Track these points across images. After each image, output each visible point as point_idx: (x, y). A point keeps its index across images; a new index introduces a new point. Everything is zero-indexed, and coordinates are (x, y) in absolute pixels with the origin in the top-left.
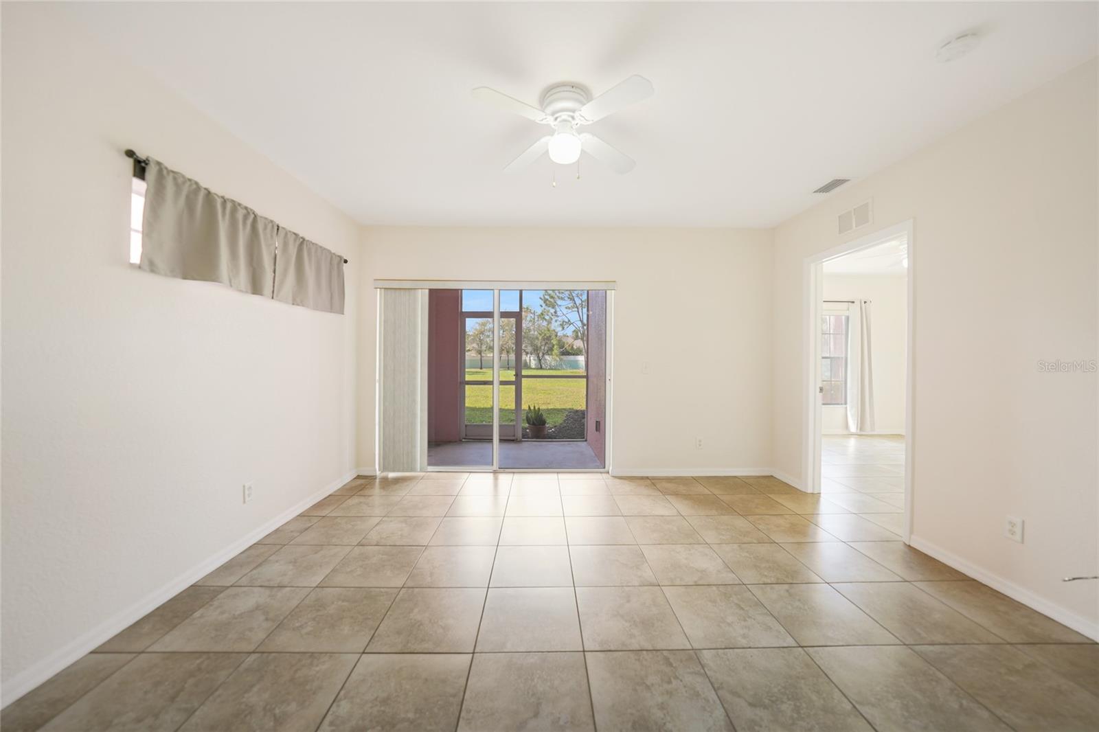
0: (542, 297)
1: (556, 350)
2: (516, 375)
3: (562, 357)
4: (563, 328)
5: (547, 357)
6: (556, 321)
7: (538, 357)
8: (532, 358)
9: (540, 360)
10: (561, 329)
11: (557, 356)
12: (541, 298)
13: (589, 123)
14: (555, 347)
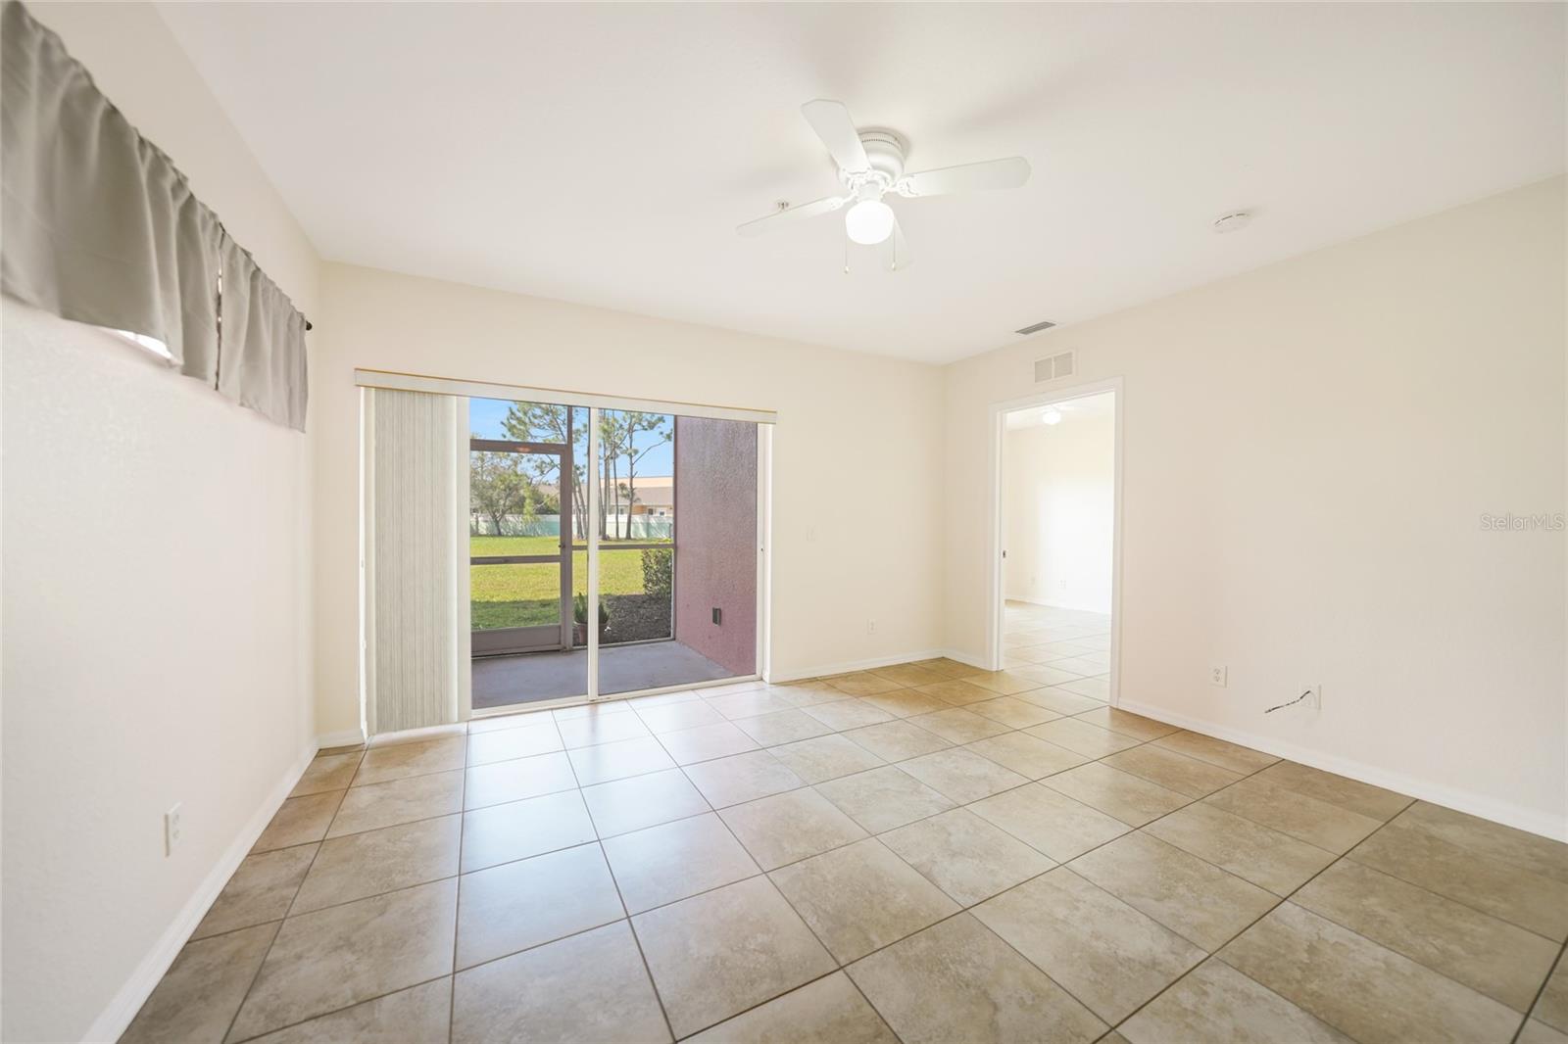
0: (505, 421)
1: (529, 506)
2: (563, 546)
3: (539, 516)
4: (542, 472)
5: (509, 517)
6: (529, 460)
7: (494, 517)
8: (480, 519)
9: (497, 522)
10: (538, 472)
11: (531, 515)
12: (502, 423)
13: (911, 196)
14: (528, 501)
